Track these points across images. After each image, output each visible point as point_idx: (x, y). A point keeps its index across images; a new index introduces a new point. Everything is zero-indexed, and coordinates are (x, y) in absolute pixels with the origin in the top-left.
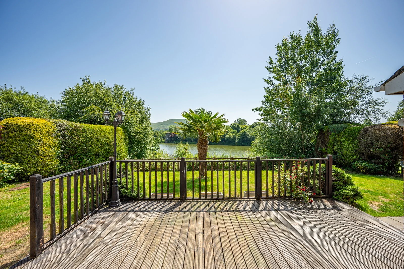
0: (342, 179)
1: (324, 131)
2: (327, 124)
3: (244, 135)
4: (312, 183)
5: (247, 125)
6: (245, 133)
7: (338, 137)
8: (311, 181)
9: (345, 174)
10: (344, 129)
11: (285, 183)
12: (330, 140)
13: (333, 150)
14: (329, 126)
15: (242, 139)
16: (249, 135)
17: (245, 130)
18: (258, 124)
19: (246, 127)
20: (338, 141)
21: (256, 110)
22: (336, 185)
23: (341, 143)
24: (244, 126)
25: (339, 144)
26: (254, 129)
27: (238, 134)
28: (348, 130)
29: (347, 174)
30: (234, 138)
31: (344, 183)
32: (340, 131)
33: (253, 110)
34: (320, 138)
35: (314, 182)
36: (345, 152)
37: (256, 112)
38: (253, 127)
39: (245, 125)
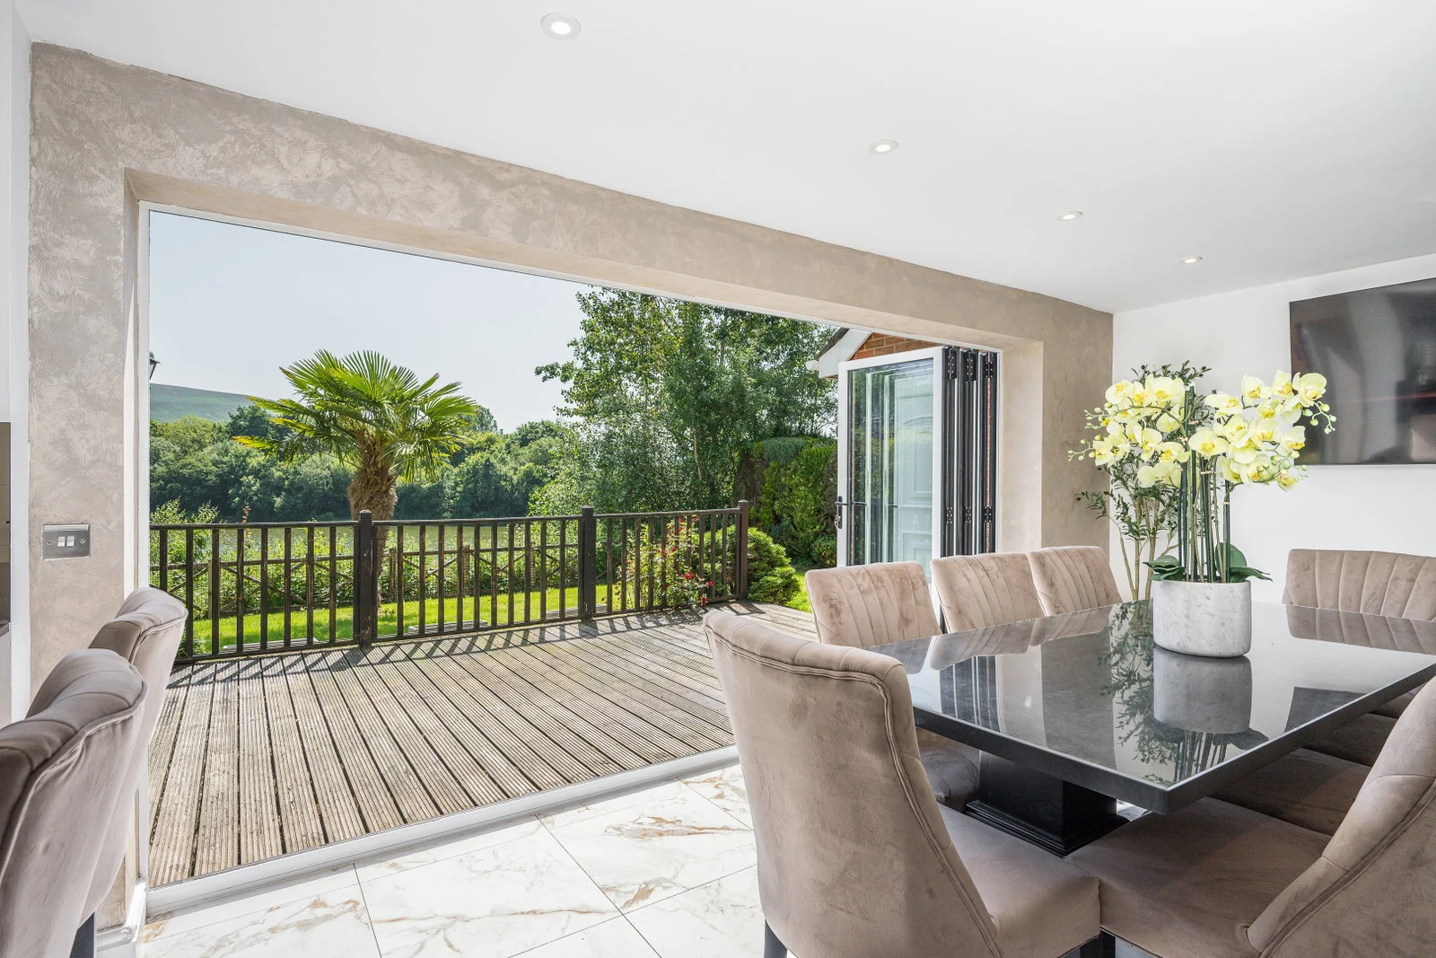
0: (765, 556)
1: (752, 457)
2: (762, 437)
3: (486, 476)
4: (709, 570)
5: (493, 434)
6: (488, 465)
7: (785, 475)
8: (707, 566)
9: (773, 546)
10: (798, 449)
11: (651, 571)
12: (766, 485)
13: (774, 512)
14: (765, 442)
15: (473, 493)
16: (505, 477)
17: (486, 454)
18: (550, 430)
19: (491, 441)
20: (784, 486)
21: (551, 371)
22: (755, 570)
23: (791, 490)
24: (481, 437)
25: (786, 493)
26: (526, 450)
27: (456, 470)
28: (805, 456)
29: (777, 545)
30: (437, 490)
31: (769, 563)
32: (788, 459)
33: (538, 372)
34: (743, 478)
35: (713, 568)
36: (798, 516)
37: (549, 381)
38: (524, 442)
39: (488, 434)
